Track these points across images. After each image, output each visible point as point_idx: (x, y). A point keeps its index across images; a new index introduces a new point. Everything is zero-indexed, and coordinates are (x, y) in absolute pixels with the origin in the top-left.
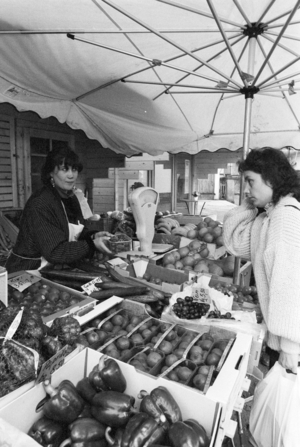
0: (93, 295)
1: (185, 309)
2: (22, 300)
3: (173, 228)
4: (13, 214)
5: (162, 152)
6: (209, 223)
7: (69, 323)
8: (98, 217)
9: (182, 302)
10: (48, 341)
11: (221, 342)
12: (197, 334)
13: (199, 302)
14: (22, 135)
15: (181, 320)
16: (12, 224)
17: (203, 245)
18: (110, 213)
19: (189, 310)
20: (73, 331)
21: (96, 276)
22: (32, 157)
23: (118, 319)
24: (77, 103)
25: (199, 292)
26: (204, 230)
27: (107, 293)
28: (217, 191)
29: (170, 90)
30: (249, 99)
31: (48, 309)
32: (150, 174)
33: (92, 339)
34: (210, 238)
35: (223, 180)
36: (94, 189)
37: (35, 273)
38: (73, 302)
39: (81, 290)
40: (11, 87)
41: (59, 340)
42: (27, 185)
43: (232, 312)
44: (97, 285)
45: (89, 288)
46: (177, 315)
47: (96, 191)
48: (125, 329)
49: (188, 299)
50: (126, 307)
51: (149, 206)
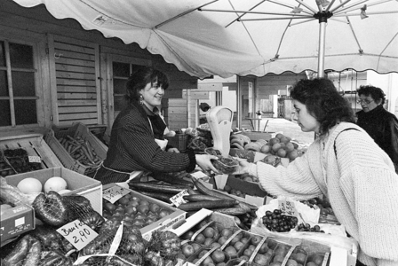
0: (182, 207)
1: (275, 221)
2: (114, 211)
3: (245, 144)
4: (98, 131)
5: (232, 74)
6: (280, 138)
7: (169, 238)
8: (174, 133)
9: (271, 215)
10: (150, 256)
11: (314, 255)
12: (290, 247)
13: (287, 214)
14: (106, 60)
15: (271, 232)
16: (98, 140)
17: (277, 159)
18: (184, 130)
19: (279, 223)
20: (174, 245)
21: (182, 188)
22: (115, 80)
23: (210, 231)
24: (156, 30)
25: (285, 205)
26: (277, 145)
27: (195, 205)
28: (275, 110)
29: (242, 18)
30: (323, 23)
31: (140, 220)
32: (218, 95)
33: (187, 251)
34: (283, 152)
35: (281, 100)
36: (169, 108)
37: (124, 185)
38: (163, 214)
39: (170, 202)
40: (99, 16)
41: (162, 256)
42: (110, 104)
43: (320, 225)
44: (184, 197)
45: (178, 200)
46: (267, 227)
47: (170, 110)
48: (217, 241)
49: (277, 212)
50: (215, 219)
51: (225, 123)
